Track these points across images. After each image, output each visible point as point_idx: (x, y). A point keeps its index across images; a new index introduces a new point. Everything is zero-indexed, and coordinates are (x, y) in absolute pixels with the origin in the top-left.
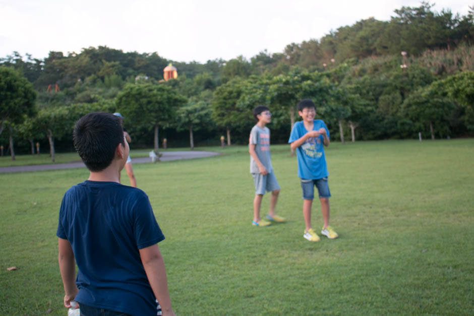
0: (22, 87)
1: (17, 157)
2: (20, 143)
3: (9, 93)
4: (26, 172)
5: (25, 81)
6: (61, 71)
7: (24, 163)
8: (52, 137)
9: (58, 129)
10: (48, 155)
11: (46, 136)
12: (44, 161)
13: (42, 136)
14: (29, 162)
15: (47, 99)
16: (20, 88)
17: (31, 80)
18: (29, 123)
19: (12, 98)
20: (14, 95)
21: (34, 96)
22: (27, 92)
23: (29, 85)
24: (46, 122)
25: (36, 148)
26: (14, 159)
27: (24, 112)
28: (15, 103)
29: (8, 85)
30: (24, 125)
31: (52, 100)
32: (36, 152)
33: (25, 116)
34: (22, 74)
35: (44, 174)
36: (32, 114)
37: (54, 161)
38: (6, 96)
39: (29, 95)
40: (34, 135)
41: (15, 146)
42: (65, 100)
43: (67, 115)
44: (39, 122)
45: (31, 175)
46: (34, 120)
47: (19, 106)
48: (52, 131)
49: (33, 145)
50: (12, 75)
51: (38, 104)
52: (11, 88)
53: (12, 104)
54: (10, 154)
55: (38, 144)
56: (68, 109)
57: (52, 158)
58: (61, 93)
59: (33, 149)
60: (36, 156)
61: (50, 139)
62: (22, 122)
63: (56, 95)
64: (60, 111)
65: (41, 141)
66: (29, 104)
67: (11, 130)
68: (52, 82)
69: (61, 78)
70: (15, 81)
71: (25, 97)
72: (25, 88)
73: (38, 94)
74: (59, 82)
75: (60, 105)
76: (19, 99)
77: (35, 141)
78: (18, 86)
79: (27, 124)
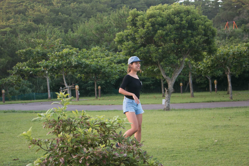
0: (202, 25)
1: (195, 94)
2: (197, 80)
3: (190, 31)
4: (205, 109)
5: (205, 18)
6: (238, 7)
7: (203, 99)
8: (231, 74)
9: (235, 66)
10: (226, 92)
11: (224, 73)
12: (222, 99)
13: (220, 73)
14: (208, 99)
15: (225, 36)
16: (200, 26)
17: (210, 18)
18: (208, 61)
19: (192, 36)
20: (195, 33)
21: (213, 34)
22: (207, 29)
23: (209, 22)
24: (224, 59)
25: (213, 85)
26: (193, 96)
27: (204, 49)
28: (195, 41)
29: (188, 23)
30: (203, 63)
31: (230, 36)
32: (213, 89)
33: (205, 53)
34: (201, 12)
35: (224, 111)
36: (211, 52)
37: (231, 98)
38: (187, 34)
39: (209, 33)
40: (211, 73)
41: (194, 83)
42: (243, 36)
43: (245, 52)
44: (217, 59)
45: (210, 112)
46: (213, 57)
47: (199, 44)
48: (231, 68)
49: (210, 81)
50: (193, 13)
51: (216, 41)
52: (191, 26)
53: (193, 42)
54: (189, 91)
55: (215, 81)
56: (246, 46)
57: (230, 95)
58: (239, 30)
59: (210, 86)
60: (214, 93)
61: (229, 77)
62: (201, 60)
63: (234, 31)
64: (238, 48)
65: (218, 78)
66: (208, 42)
67: (190, 67)
68: (230, 19)
69: (239, 14)
70: (196, 19)
71: (205, 35)
72: (205, 26)
73: (217, 31)
74: (236, 18)
75: (238, 42)
76: (200, 37)
77: (213, 78)
78: (198, 25)
79: (207, 61)
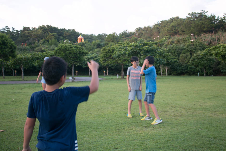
0: (10, 43)
1: (5, 77)
2: (7, 70)
3: (3, 46)
4: (10, 84)
5: (11, 40)
6: (28, 36)
7: (9, 80)
8: (23, 68)
9: (25, 64)
10: (21, 76)
11: (20, 67)
12: (19, 80)
13: (18, 67)
14: (12, 79)
15: (21, 50)
16: (8, 44)
17: (14, 40)
18: (12, 61)
19: (4, 48)
20: (6, 47)
21: (15, 48)
22: (12, 46)
23: (13, 42)
24: (20, 61)
25: (15, 73)
26: (4, 78)
27: (10, 55)
28: (6, 51)
29: (3, 42)
30: (10, 62)
31: (24, 50)
32: (15, 75)
33: (11, 57)
34: (10, 37)
35: (19, 86)
36: (14, 57)
37: (23, 79)
38: (2, 47)
39: (13, 47)
40: (14, 67)
41: (5, 71)
42: (30, 50)
43: (30, 58)
44: (17, 60)
45: (12, 86)
46: (15, 59)
47: (8, 53)
48: (23, 65)
49: (13, 71)
50: (5, 37)
51: (17, 52)
53: (4, 51)
54: (2, 75)
55: (16, 71)
56: (31, 55)
57: (22, 78)
58: (28, 47)
59: (13, 73)
60: (15, 77)
61: (22, 69)
62: (9, 60)
63: (26, 48)
64: (27, 56)
65: (17, 70)
66: (12, 52)
67: (3, 63)
68: (24, 41)
69: (28, 40)
70: (6, 40)
71: (11, 48)
72: (11, 44)
73: (17, 47)
74: (27, 42)
75: (28, 53)
76: (8, 49)
77: (15, 69)
78: (8, 43)
79: (11, 61)
